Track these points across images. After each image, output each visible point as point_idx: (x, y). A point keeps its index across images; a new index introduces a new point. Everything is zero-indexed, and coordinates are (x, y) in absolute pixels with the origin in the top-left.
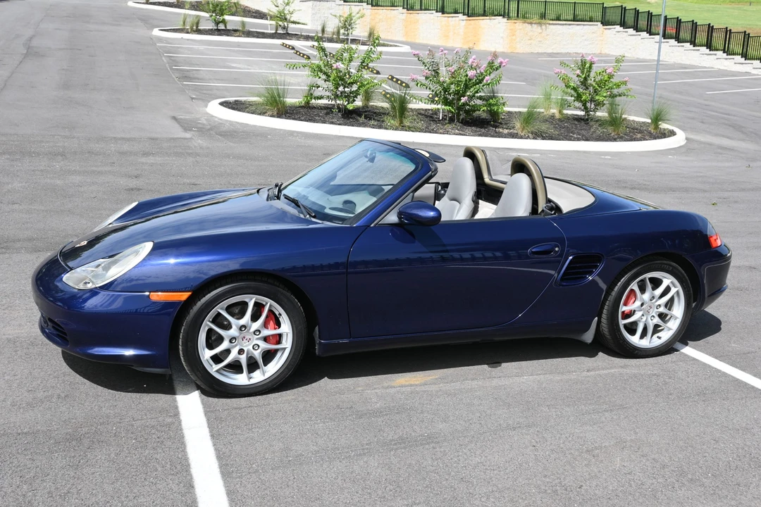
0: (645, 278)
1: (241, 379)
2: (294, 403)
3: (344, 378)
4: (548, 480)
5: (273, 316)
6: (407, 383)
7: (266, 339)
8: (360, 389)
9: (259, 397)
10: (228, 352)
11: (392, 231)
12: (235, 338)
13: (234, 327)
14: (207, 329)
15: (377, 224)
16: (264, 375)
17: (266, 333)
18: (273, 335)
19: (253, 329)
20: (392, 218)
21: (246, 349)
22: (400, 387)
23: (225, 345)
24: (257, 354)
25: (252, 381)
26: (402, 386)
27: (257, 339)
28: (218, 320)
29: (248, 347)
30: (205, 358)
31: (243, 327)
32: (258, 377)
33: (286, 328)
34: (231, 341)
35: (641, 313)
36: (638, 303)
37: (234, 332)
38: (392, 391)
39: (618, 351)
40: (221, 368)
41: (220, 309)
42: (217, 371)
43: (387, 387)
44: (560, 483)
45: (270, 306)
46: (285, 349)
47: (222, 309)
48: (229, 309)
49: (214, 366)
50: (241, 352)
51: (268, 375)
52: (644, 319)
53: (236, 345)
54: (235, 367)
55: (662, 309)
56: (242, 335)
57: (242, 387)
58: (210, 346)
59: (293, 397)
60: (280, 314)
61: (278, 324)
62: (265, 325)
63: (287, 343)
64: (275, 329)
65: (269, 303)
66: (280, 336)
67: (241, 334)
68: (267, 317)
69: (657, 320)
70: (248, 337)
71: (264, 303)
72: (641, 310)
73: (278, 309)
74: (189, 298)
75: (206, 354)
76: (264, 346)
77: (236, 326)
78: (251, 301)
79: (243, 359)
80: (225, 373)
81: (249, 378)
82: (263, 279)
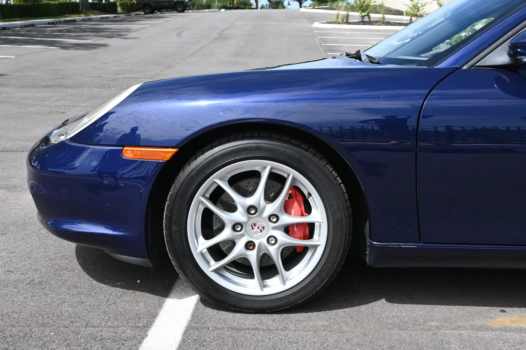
1: (249, 287)
2: (324, 333)
3: (413, 303)
5: (301, 198)
6: (514, 326)
7: (288, 229)
8: (434, 324)
9: (275, 316)
10: (232, 244)
12: (241, 224)
13: (240, 208)
14: (202, 208)
15: (472, 66)
16: (284, 283)
17: (286, 219)
18: (299, 225)
19: (266, 214)
20: (500, 57)
21: (257, 243)
22: (501, 329)
23: (226, 234)
24: (274, 251)
25: (267, 292)
26: (505, 329)
27: (274, 228)
28: (217, 196)
29: (260, 240)
30: (199, 250)
31: (251, 210)
32: (275, 286)
33: (318, 215)
34: (234, 228)
37: (239, 216)
38: (488, 335)
40: (224, 267)
41: (219, 179)
42: (216, 271)
43: (480, 328)
45: (294, 179)
46: (316, 247)
47: (221, 179)
48: (234, 181)
49: (212, 262)
50: (249, 245)
51: (290, 284)
53: (242, 236)
54: (242, 267)
56: (252, 222)
57: (250, 298)
58: (208, 235)
59: (326, 323)
60: (310, 195)
61: (308, 210)
62: (286, 208)
63: (320, 238)
64: (302, 215)
65: (291, 174)
66: (311, 226)
67: (249, 219)
68: (290, 196)
70: (261, 224)
71: (285, 175)
73: (307, 187)
74: (175, 156)
75: (200, 245)
76: (284, 239)
77: (243, 207)
78: (265, 167)
79: (253, 257)
80: (228, 275)
81: (264, 286)
82: (292, 141)
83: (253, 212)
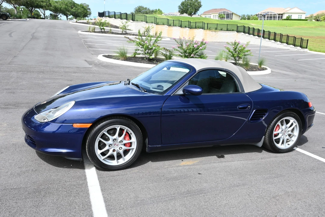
0: (283, 120)
1: (114, 163)
2: (138, 174)
3: (159, 161)
4: (260, 213)
5: (128, 135)
6: (186, 164)
7: (125, 145)
8: (166, 167)
9: (122, 171)
10: (108, 151)
11: (180, 98)
12: (111, 145)
13: (111, 140)
14: (99, 141)
15: (174, 95)
16: (124, 161)
17: (125, 142)
18: (128, 143)
19: (119, 141)
20: (180, 92)
21: (116, 149)
22: (183, 166)
23: (107, 148)
24: (121, 152)
25: (119, 164)
26: (184, 166)
27: (121, 145)
28: (103, 137)
29: (117, 148)
30: (98, 154)
31: (114, 140)
32: (121, 162)
33: (134, 139)
34: (109, 146)
35: (281, 134)
36: (280, 130)
37: (110, 142)
38: (180, 168)
39: (272, 150)
40: (106, 158)
41: (105, 131)
42: (103, 159)
43: (178, 166)
44: (266, 214)
45: (127, 130)
46: (133, 149)
47: (105, 132)
48: (108, 132)
49: (102, 157)
50: (114, 150)
51: (126, 161)
52: (283, 137)
53: (112, 148)
54: (112, 157)
55: (290, 133)
56: (114, 143)
57: (114, 166)
58: (100, 148)
59: (137, 171)
60: (131, 134)
61: (130, 138)
62: (125, 138)
63: (134, 146)
64: (129, 140)
65: (126, 129)
66: (131, 143)
67: (114, 142)
68: (125, 135)
69: (288, 137)
70: (117, 144)
71: (124, 129)
72: (281, 133)
73: (130, 131)
74: (91, 126)
75: (98, 152)
76: (124, 148)
78: (118, 127)
79: (115, 154)
80: (107, 160)
81: (118, 162)
82: (123, 118)
83: (115, 140)
